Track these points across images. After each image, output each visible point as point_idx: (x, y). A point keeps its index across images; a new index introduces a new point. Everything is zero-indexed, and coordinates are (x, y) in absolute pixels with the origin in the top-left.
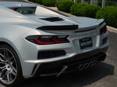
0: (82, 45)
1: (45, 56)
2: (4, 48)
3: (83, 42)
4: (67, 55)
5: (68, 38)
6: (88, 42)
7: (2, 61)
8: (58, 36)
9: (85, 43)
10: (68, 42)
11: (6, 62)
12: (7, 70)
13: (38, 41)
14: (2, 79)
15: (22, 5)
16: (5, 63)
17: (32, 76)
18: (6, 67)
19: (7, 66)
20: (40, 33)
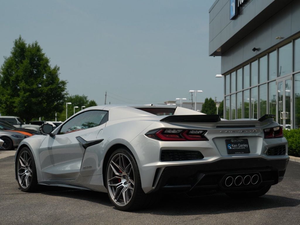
0: (231, 148)
1: (172, 157)
2: (120, 154)
3: (231, 143)
4: (204, 158)
5: (206, 135)
6: (242, 146)
7: (117, 174)
8: (189, 130)
9: (235, 146)
10: (206, 139)
11: (122, 175)
12: (123, 187)
13: (161, 135)
14: (116, 201)
15: (152, 105)
16: (121, 177)
17: (154, 188)
18: (122, 184)
19: (123, 181)
20: (164, 125)
